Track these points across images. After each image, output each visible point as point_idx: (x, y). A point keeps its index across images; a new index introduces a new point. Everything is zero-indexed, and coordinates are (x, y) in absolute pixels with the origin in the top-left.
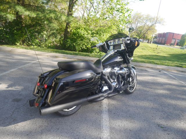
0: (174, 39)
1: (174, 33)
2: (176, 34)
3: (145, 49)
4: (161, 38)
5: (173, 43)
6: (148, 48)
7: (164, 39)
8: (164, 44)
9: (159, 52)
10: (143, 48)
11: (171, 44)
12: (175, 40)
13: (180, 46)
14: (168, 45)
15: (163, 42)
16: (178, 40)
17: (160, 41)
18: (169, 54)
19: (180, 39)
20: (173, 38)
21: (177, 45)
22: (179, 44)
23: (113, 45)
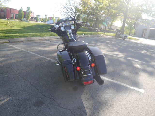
0: (12, 13)
1: (11, 8)
2: (12, 9)
5: (12, 17)
7: (3, 13)
8: (4, 18)
9: (12, 26)
11: (11, 18)
12: (13, 14)
13: (18, 19)
14: (9, 19)
15: (3, 16)
16: (15, 14)
18: (21, 27)
19: (18, 14)
20: (11, 12)
21: (16, 18)
22: (17, 18)
23: (64, 26)
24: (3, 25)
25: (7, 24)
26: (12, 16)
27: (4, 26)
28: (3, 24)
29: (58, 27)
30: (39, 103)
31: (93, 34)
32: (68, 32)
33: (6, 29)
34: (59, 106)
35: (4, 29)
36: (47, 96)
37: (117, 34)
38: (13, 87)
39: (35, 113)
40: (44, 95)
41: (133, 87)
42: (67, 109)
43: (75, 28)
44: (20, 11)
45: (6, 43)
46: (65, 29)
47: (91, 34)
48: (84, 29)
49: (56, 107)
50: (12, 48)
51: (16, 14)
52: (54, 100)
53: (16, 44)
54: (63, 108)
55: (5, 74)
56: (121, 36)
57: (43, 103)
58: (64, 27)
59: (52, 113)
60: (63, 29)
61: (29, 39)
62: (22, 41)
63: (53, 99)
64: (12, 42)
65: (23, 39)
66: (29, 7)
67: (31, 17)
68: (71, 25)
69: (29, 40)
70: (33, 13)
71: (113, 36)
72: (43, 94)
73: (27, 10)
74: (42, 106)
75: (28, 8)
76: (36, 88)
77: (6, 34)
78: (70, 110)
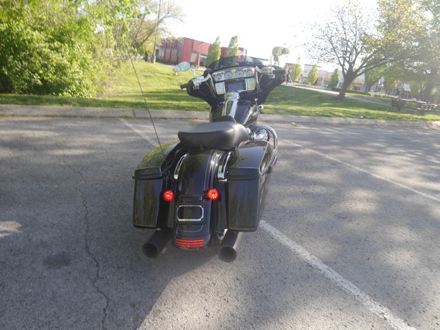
0: (195, 52)
1: (193, 41)
2: (197, 41)
3: (150, 77)
4: (168, 51)
5: (194, 61)
6: (157, 74)
7: (175, 51)
8: (176, 63)
9: (181, 81)
10: (146, 74)
12: (196, 55)
15: (174, 58)
16: (202, 55)
17: (167, 58)
19: (207, 53)
20: (194, 50)
21: (202, 64)
22: (204, 64)
23: (224, 81)
24: (163, 80)
25: (173, 77)
26: (193, 58)
27: (164, 82)
28: (163, 78)
30: (60, 261)
32: (229, 96)
34: (93, 282)
35: (161, 88)
36: (91, 253)
38: (45, 213)
39: (29, 278)
40: (87, 248)
42: (102, 296)
43: (256, 88)
44: (213, 47)
45: (126, 118)
46: (226, 88)
47: (390, 118)
49: (84, 281)
50: (125, 131)
51: (204, 55)
52: (97, 265)
53: (145, 124)
54: (98, 289)
55: (57, 184)
57: (67, 264)
58: (226, 84)
59: (62, 290)
60: (220, 89)
61: (184, 114)
62: (165, 118)
63: (97, 263)
64: (140, 118)
65: (168, 113)
66: (236, 37)
67: (240, 61)
68: (247, 78)
69: (183, 116)
70: (245, 51)
72: (89, 244)
73: (231, 45)
74: (58, 268)
76: (88, 226)
77: (158, 100)
78: (108, 300)
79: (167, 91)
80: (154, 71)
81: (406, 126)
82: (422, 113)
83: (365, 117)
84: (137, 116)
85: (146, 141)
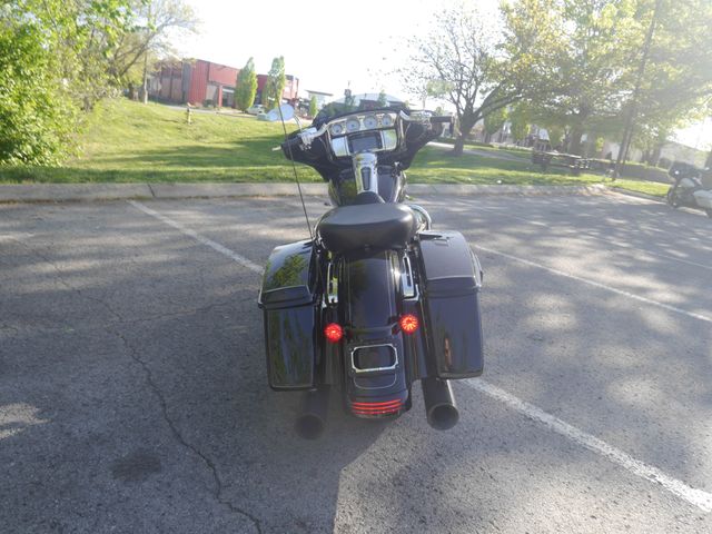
0: (213, 83)
1: (209, 63)
2: (216, 65)
3: (145, 126)
4: (166, 81)
5: (211, 98)
6: (156, 121)
7: (177, 82)
8: (181, 102)
9: (199, 133)
10: (138, 122)
11: (207, 104)
12: (215, 88)
13: (233, 107)
14: (197, 104)
15: (177, 93)
16: (225, 87)
17: (166, 94)
18: (236, 140)
20: (211, 80)
21: (225, 103)
23: (346, 134)
24: (168, 131)
25: (184, 126)
26: (210, 93)
27: (169, 134)
28: (168, 127)
29: (316, 139)
30: (139, 467)
31: (550, 182)
32: (359, 160)
33: (176, 145)
34: (217, 494)
35: (167, 145)
36: (189, 443)
37: (676, 187)
38: (73, 380)
39: (99, 505)
40: (178, 436)
41: (653, 470)
42: (244, 517)
43: (398, 147)
44: (244, 74)
45: (140, 199)
46: (350, 146)
47: (536, 182)
48: (519, 156)
49: (200, 495)
50: (148, 224)
51: (229, 88)
52: (210, 465)
53: (176, 208)
54: (230, 506)
55: (72, 326)
56: (700, 198)
57: (158, 470)
58: (349, 139)
59: (171, 518)
60: (339, 147)
61: (235, 189)
62: (207, 198)
63: (208, 461)
64: (164, 199)
65: (209, 187)
66: (282, 58)
69: (234, 193)
70: (295, 81)
71: (657, 197)
72: (178, 430)
74: (145, 479)
75: (277, 62)
76: (161, 397)
78: (258, 523)
79: (179, 150)
80: (150, 117)
81: (561, 193)
82: (576, 172)
83: (503, 182)
84: (158, 195)
85: (190, 238)
